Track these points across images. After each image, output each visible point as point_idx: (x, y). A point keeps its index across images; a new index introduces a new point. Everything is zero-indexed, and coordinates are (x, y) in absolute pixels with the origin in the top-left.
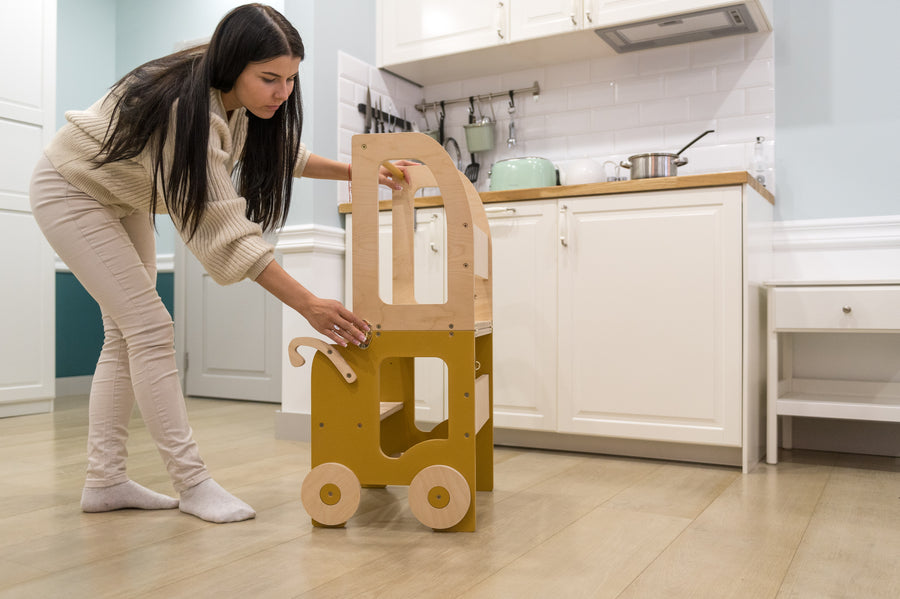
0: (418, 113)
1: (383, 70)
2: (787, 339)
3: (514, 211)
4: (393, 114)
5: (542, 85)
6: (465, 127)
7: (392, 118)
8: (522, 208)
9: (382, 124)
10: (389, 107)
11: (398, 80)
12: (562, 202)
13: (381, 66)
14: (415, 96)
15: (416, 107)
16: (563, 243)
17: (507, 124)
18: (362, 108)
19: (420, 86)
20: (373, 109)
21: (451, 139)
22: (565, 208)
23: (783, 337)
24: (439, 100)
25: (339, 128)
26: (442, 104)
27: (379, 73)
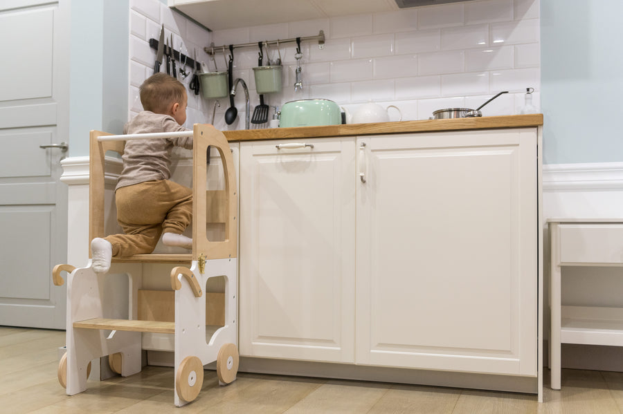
0: (207, 55)
1: (174, 9)
2: (568, 272)
3: (312, 147)
4: (184, 53)
5: (327, 35)
6: (254, 69)
7: (183, 57)
8: (319, 144)
9: (173, 61)
10: (179, 46)
11: (188, 22)
12: (361, 140)
13: (172, 5)
14: (204, 39)
15: (205, 49)
16: (362, 179)
17: (294, 69)
18: (154, 44)
19: (209, 30)
20: (165, 46)
21: (240, 80)
22: (364, 145)
23: (566, 270)
24: (228, 44)
25: (130, 61)
26: (231, 48)
27: (170, 11)
